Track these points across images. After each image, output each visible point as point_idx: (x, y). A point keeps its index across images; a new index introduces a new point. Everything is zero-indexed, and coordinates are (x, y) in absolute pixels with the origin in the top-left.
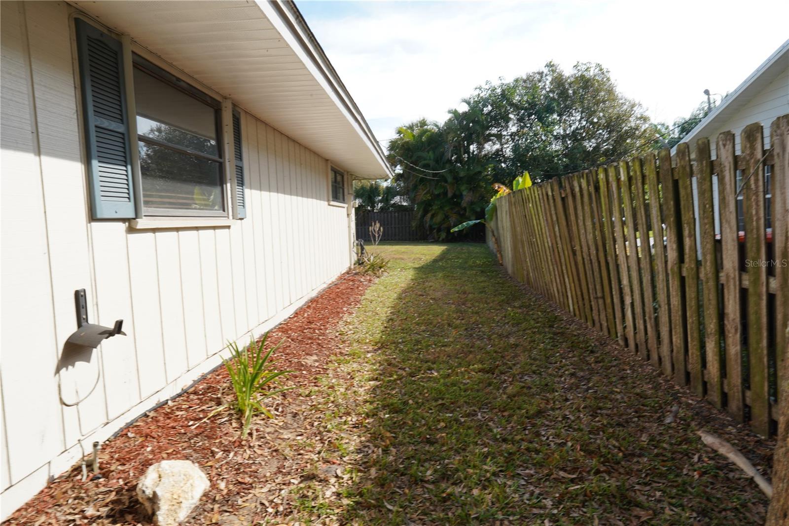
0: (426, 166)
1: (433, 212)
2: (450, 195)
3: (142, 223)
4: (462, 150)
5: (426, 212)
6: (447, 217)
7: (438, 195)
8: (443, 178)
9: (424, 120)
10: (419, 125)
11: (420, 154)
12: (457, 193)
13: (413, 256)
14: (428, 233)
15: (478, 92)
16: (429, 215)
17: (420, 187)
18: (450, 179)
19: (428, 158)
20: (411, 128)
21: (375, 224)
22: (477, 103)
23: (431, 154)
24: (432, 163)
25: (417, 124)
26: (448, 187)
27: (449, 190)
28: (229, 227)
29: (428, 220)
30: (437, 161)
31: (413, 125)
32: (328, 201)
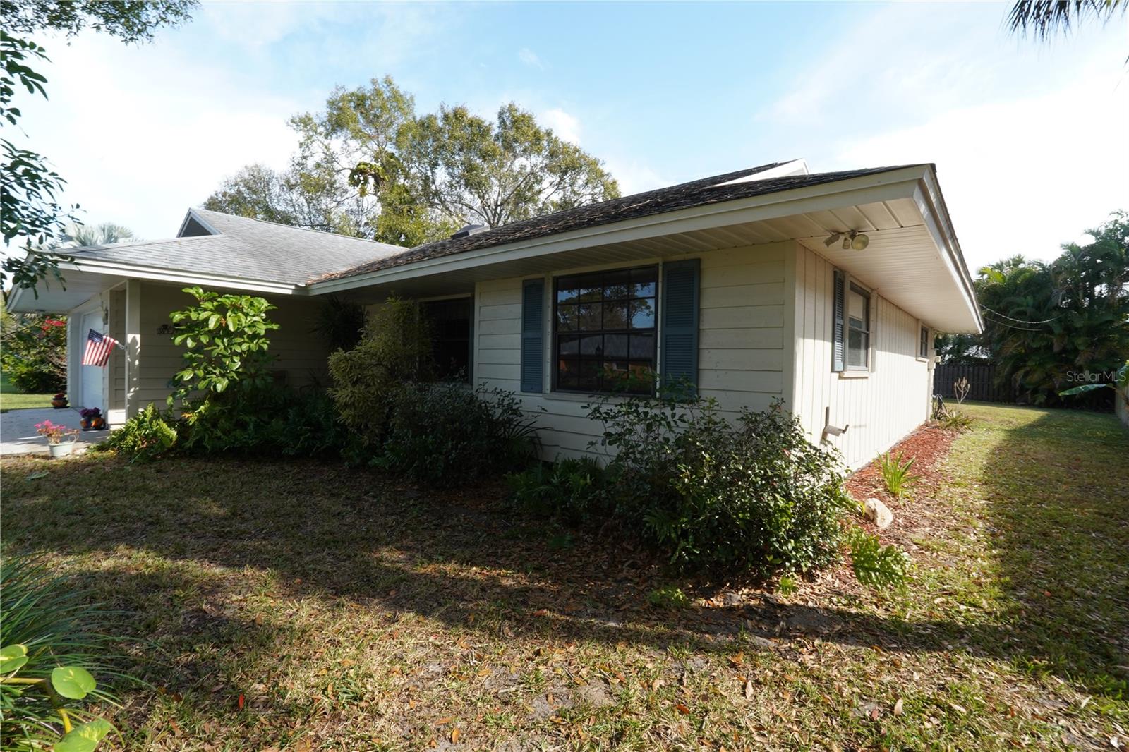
0: (1021, 314)
1: (1028, 369)
2: (1056, 349)
3: (846, 374)
4: (1081, 293)
5: (1015, 369)
6: (1049, 376)
7: (1037, 349)
8: (1048, 329)
9: (1019, 257)
10: (1011, 263)
11: (1011, 299)
12: (1069, 347)
13: (1000, 418)
14: (1017, 393)
15: (1115, 217)
16: (1021, 372)
17: (1010, 339)
18: (1058, 330)
19: (1025, 304)
20: (999, 266)
21: (962, 380)
22: (1111, 232)
23: (1030, 300)
24: (1030, 310)
25: (1009, 262)
26: (1055, 340)
27: (1056, 344)
28: (867, 378)
29: (1019, 379)
30: (1038, 308)
31: (1002, 264)
32: (916, 356)
